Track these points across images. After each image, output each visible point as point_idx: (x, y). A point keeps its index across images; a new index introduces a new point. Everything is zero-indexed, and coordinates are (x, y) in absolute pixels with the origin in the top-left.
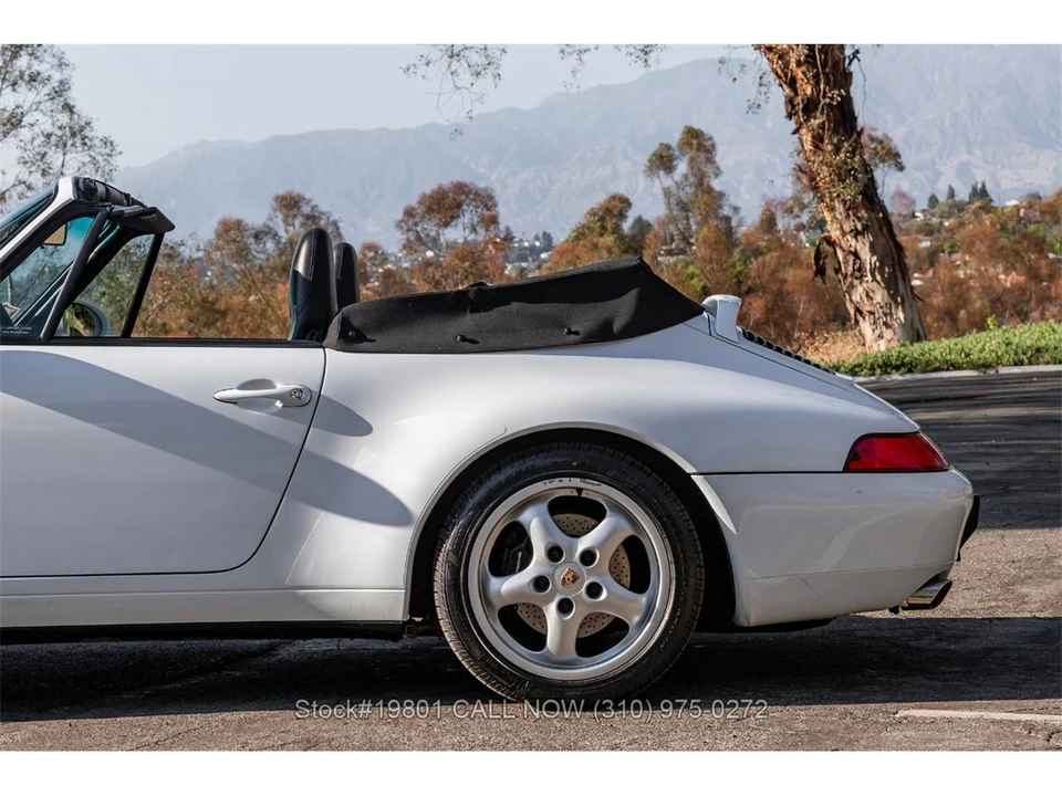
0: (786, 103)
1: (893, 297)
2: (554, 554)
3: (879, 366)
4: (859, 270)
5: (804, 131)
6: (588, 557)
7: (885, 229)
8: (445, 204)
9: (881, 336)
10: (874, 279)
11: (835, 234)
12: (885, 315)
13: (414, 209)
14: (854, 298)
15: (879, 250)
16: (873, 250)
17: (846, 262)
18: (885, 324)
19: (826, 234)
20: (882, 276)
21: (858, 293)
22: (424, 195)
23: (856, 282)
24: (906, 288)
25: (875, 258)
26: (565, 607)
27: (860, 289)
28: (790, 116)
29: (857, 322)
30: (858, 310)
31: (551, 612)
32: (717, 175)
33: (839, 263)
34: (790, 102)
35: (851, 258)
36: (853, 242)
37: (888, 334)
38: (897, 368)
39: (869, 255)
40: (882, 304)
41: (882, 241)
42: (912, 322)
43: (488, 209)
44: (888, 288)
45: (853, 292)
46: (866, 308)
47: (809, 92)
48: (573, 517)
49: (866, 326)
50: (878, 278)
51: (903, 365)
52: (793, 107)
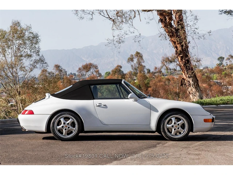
1: (196, 90)
4: (190, 85)
5: (179, 57)
7: (195, 77)
8: (87, 67)
9: (194, 98)
10: (193, 87)
11: (185, 77)
12: (195, 94)
13: (81, 68)
14: (189, 90)
15: (194, 81)
17: (187, 83)
18: (195, 96)
19: (183, 77)
22: (83, 65)
23: (189, 87)
24: (199, 88)
28: (176, 54)
29: (189, 95)
30: (189, 93)
32: (143, 62)
35: (188, 82)
36: (188, 79)
39: (192, 82)
40: (194, 91)
41: (194, 79)
42: (200, 95)
44: (196, 88)
45: (188, 89)
46: (191, 92)
47: (180, 49)
49: (191, 96)
51: (201, 104)
52: (177, 52)
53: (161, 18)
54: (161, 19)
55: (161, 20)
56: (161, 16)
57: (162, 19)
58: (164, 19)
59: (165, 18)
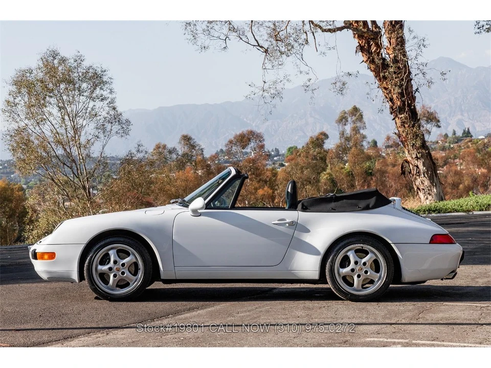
0: (390, 108)
1: (432, 183)
2: (356, 263)
3: (427, 211)
4: (419, 172)
5: (397, 119)
6: (365, 264)
7: (428, 157)
8: (244, 139)
9: (427, 199)
10: (424, 176)
11: (409, 159)
12: (429, 190)
13: (232, 141)
14: (416, 184)
15: (426, 165)
16: (424, 165)
17: (414, 170)
18: (429, 194)
19: (406, 158)
20: (428, 175)
21: (418, 182)
22: (236, 136)
23: (417, 177)
24: (437, 180)
25: (424, 168)
26: (359, 276)
27: (419, 180)
28: (391, 113)
29: (418, 193)
30: (418, 188)
31: (355, 278)
33: (411, 170)
34: (391, 108)
35: (415, 168)
36: (416, 162)
37: (430, 198)
38: (434, 211)
39: (422, 167)
40: (428, 186)
41: (427, 162)
42: (439, 193)
43: (260, 142)
44: (430, 179)
45: (416, 181)
46: (421, 187)
47: (399, 104)
48: (360, 254)
49: (421, 194)
50: (426, 176)
51: (436, 210)
52: (393, 110)
53: (360, 43)
54: (360, 45)
55: (361, 48)
56: (360, 40)
57: (362, 45)
58: (366, 45)
59: (368, 43)
